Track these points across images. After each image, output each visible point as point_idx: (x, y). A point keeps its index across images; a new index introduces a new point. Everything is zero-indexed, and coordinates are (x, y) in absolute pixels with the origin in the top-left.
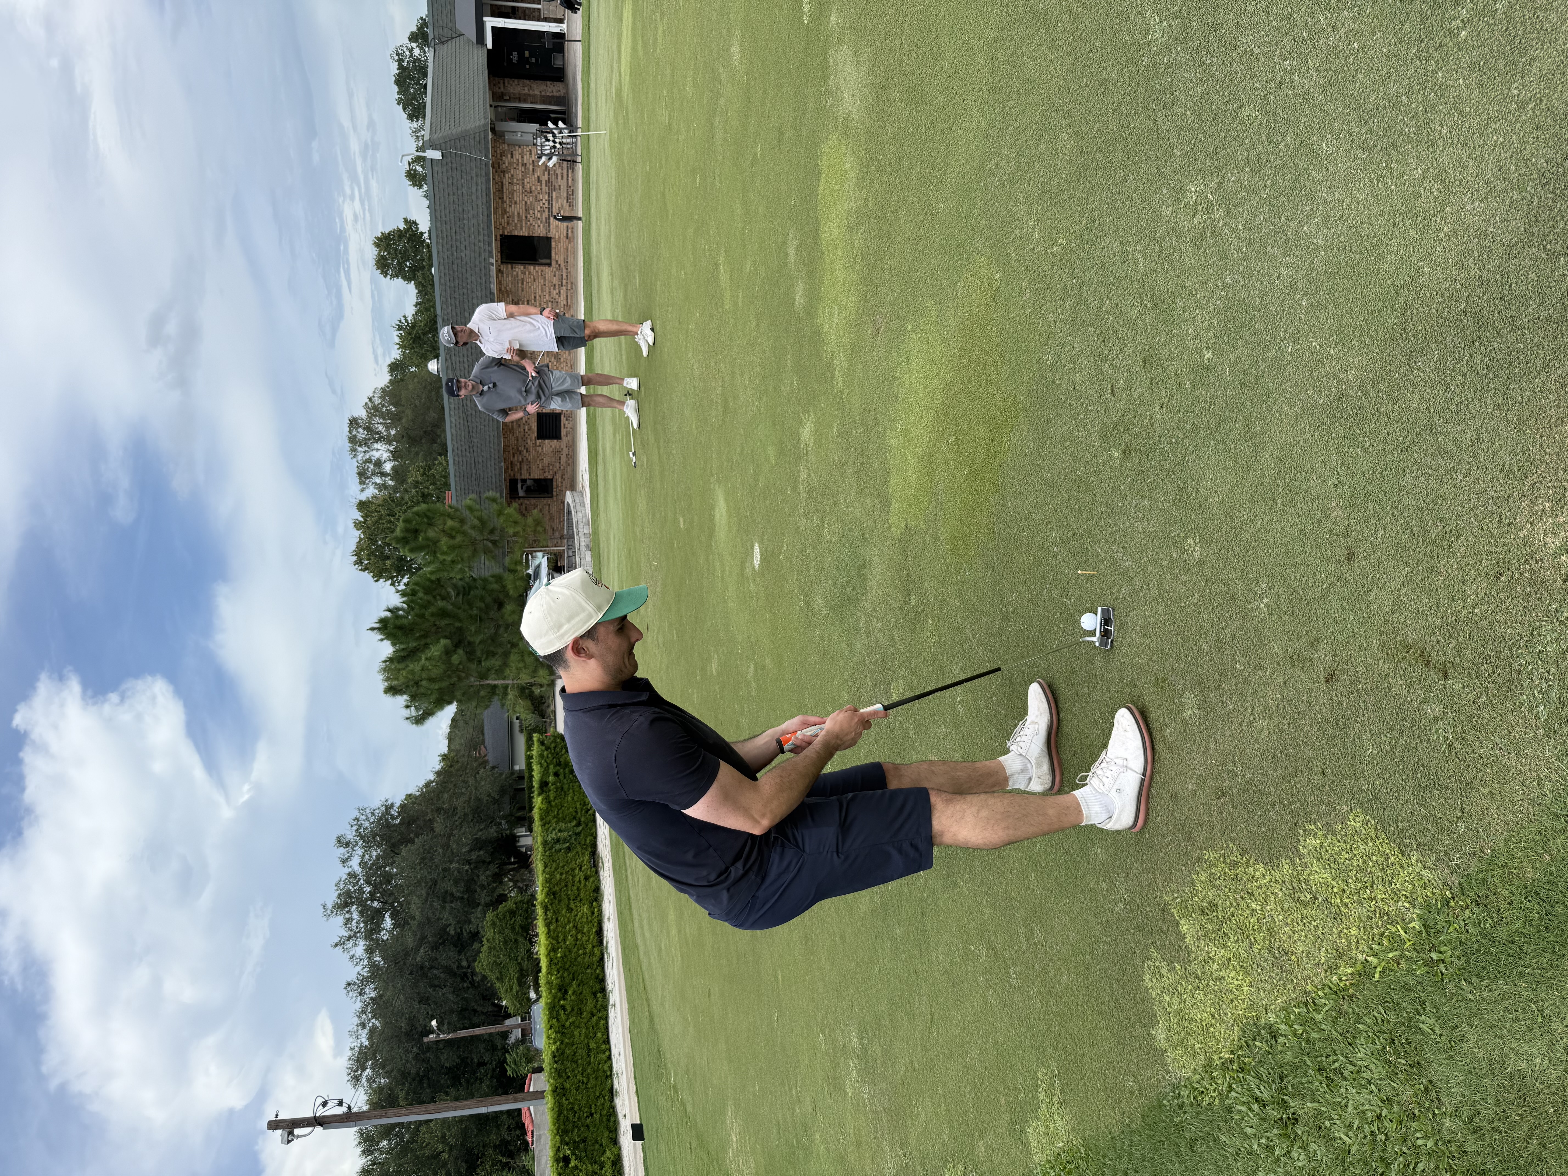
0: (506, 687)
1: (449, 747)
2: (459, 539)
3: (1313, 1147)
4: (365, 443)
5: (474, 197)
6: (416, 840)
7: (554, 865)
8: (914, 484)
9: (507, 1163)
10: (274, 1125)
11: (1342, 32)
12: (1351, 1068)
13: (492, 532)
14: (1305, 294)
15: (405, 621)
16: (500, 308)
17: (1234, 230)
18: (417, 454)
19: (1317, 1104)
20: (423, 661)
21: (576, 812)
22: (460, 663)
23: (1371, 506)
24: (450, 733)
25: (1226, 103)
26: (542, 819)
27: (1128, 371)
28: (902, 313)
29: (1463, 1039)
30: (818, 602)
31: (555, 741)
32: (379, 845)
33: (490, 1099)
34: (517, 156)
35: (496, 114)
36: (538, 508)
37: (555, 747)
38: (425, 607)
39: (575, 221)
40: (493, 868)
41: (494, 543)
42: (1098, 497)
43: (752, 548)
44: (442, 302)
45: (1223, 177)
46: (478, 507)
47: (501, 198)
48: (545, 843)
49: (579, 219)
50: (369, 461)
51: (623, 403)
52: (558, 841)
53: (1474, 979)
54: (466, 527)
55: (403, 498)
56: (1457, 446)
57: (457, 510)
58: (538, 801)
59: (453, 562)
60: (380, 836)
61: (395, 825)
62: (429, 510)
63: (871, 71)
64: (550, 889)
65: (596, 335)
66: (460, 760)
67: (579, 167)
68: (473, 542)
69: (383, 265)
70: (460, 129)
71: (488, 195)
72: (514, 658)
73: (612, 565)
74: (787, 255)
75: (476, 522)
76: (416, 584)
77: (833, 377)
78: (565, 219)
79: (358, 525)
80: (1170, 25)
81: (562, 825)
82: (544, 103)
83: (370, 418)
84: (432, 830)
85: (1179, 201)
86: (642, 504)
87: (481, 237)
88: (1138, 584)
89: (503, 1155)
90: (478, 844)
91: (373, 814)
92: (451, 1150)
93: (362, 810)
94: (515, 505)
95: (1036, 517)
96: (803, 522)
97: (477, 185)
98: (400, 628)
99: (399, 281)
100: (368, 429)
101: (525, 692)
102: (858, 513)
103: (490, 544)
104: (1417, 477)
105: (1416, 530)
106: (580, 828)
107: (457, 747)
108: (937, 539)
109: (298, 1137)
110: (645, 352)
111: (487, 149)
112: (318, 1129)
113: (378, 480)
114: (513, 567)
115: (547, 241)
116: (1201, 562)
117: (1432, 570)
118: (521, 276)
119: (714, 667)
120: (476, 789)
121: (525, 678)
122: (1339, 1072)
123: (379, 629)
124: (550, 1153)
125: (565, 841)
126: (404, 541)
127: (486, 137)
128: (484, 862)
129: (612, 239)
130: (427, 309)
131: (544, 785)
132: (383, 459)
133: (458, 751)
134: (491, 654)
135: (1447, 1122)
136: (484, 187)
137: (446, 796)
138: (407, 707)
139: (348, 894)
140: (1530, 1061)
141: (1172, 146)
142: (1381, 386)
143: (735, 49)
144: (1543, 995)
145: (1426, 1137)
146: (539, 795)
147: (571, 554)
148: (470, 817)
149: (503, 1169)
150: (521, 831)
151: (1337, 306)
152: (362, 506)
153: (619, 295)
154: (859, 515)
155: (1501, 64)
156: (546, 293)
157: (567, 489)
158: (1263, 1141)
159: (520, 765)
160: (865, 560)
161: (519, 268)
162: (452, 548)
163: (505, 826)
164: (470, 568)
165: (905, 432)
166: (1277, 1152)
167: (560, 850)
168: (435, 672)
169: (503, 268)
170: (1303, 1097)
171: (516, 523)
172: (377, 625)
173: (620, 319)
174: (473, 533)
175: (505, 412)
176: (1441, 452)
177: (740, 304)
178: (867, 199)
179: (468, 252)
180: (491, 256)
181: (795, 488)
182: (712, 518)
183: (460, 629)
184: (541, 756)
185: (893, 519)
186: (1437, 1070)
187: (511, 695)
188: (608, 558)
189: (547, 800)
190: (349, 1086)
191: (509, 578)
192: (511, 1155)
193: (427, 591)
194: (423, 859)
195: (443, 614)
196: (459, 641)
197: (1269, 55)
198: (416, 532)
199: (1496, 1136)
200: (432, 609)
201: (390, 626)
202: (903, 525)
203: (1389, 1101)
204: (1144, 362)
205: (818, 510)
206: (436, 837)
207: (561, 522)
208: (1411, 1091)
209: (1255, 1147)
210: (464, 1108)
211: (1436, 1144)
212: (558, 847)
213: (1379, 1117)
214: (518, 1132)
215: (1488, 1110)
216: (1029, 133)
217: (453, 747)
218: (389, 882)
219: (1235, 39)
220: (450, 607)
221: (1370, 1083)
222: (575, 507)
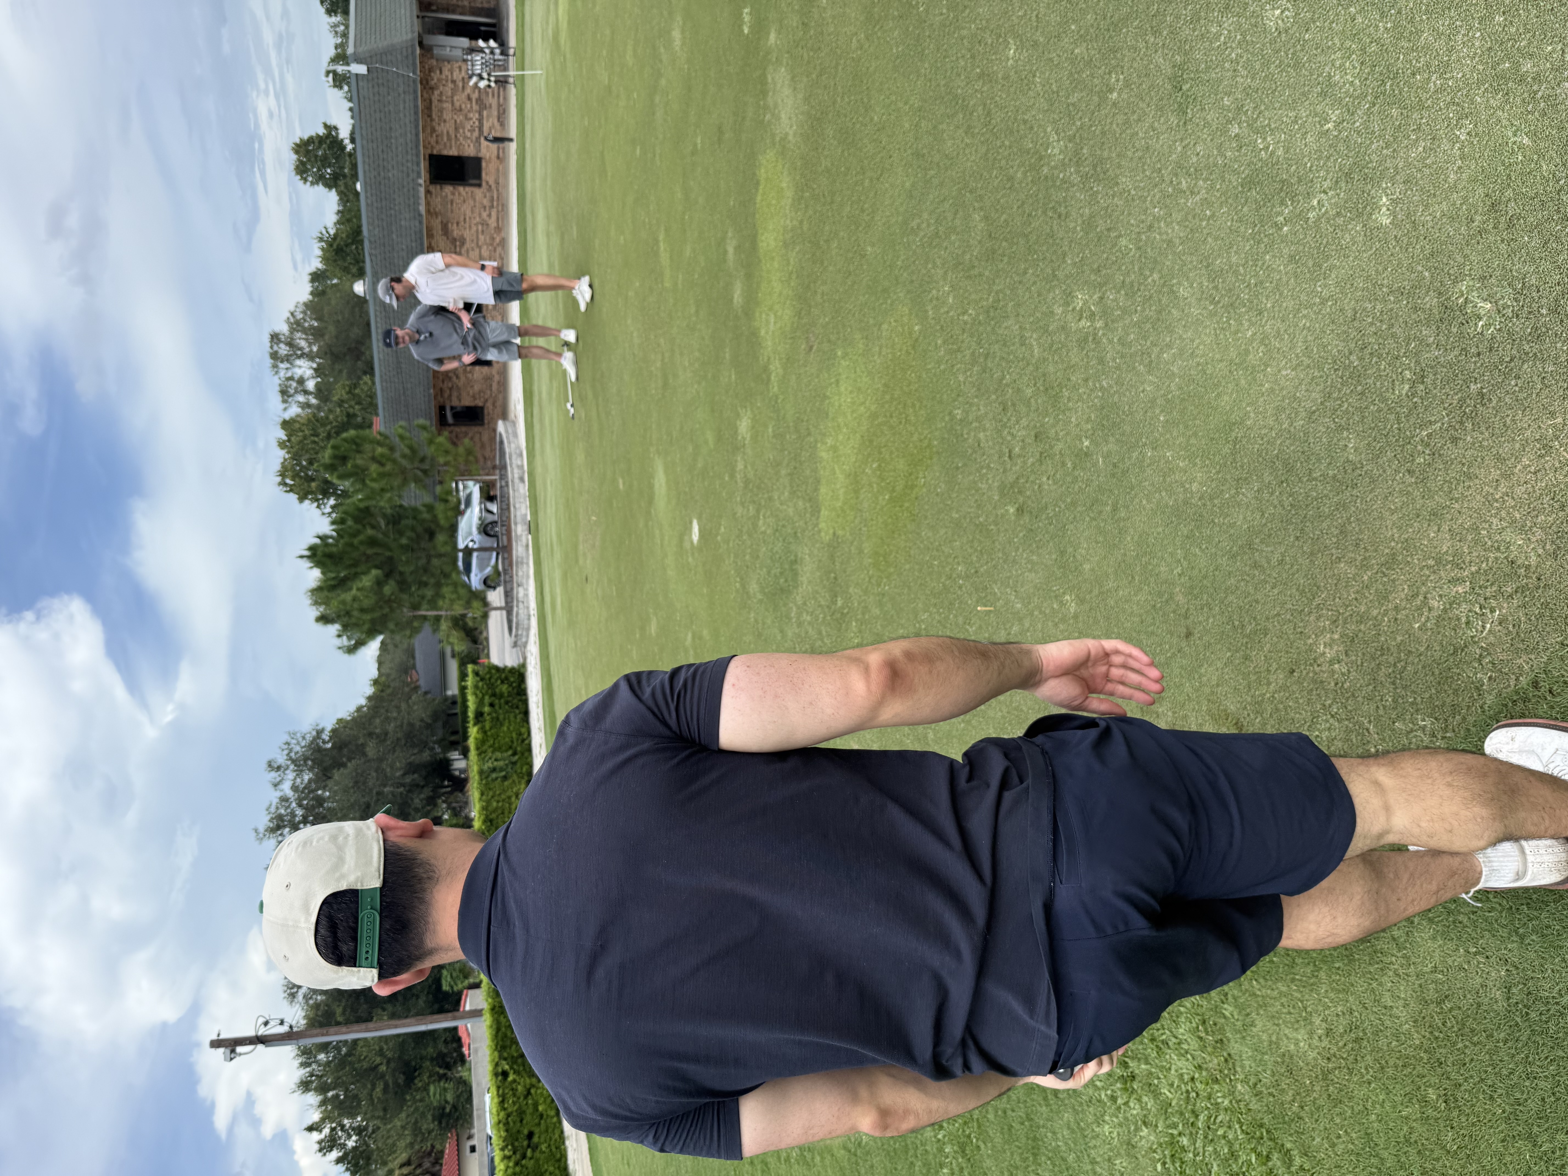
0: (438, 619)
1: (379, 669)
2: (389, 467)
3: (1145, 1099)
4: (287, 359)
5: (401, 115)
6: (349, 764)
7: (491, 793)
8: (841, 497)
9: (445, 1075)
10: (216, 1044)
11: (1198, 198)
12: (1174, 1040)
13: (423, 460)
14: (1162, 411)
15: (334, 549)
16: (436, 259)
17: (1111, 341)
18: (341, 371)
19: (1148, 1067)
20: (354, 592)
21: (512, 742)
22: (392, 594)
23: (1205, 597)
24: (379, 657)
25: (1109, 230)
26: (477, 749)
27: (1023, 441)
28: (833, 338)
29: (1253, 1024)
30: (753, 587)
31: (489, 672)
32: (311, 769)
33: (430, 1018)
34: (446, 72)
35: (423, 24)
36: (469, 436)
37: (490, 679)
38: (354, 535)
39: (506, 143)
40: (427, 792)
41: (425, 472)
42: (997, 544)
43: (691, 523)
44: (368, 223)
45: (1104, 294)
46: (408, 434)
47: (430, 116)
48: (481, 772)
49: (511, 140)
50: (291, 378)
51: (560, 355)
52: (494, 770)
53: (1261, 980)
54: (397, 455)
55: (327, 418)
56: (1268, 563)
57: (386, 437)
58: (473, 732)
59: (383, 490)
60: (312, 760)
61: (326, 750)
62: (357, 437)
63: (806, 99)
64: (487, 816)
65: (534, 288)
66: (392, 685)
67: (512, 91)
68: (403, 471)
69: (301, 170)
70: (385, 43)
71: (416, 113)
72: (446, 590)
73: (549, 511)
74: (725, 252)
75: (407, 451)
76: (345, 513)
77: (769, 379)
78: (497, 140)
79: (282, 445)
80: (1066, 147)
81: (498, 755)
82: (473, 14)
83: (292, 333)
84: (364, 754)
85: (1067, 304)
86: (580, 457)
87: (409, 157)
88: (1027, 625)
89: (440, 1067)
90: (412, 768)
91: (304, 738)
92: (388, 1062)
93: (293, 735)
94: (446, 433)
95: (947, 550)
96: (740, 510)
97: (405, 102)
98: (330, 556)
99: (320, 189)
100: (290, 344)
101: (459, 623)
102: (791, 511)
103: (419, 473)
104: (1238, 581)
105: (1237, 623)
106: (516, 757)
107: (388, 671)
108: (861, 551)
109: (240, 1054)
110: (583, 307)
111: (414, 64)
112: (260, 1047)
113: (301, 398)
114: (444, 496)
115: (477, 161)
116: (1076, 617)
117: (1246, 658)
118: (450, 197)
119: (653, 628)
120: (409, 714)
121: (458, 610)
122: (1165, 1043)
123: (308, 557)
124: (489, 1068)
125: (501, 770)
126: (331, 468)
127: (413, 52)
128: (417, 786)
129: (549, 183)
130: (349, 221)
131: (479, 715)
132: (306, 377)
133: (388, 675)
134: (424, 584)
135: (1239, 1087)
136: (412, 105)
137: (378, 721)
138: (339, 636)
139: (280, 817)
140: (1296, 1044)
141: (1064, 255)
142: (1216, 501)
143: (676, 34)
144: (1307, 997)
145: (1224, 1097)
146: (475, 724)
147: (503, 483)
148: (403, 742)
149: (439, 1081)
150: (455, 755)
151: (1186, 427)
152: (286, 425)
153: (556, 241)
154: (791, 514)
155: (1310, 264)
156: (476, 215)
157: (498, 418)
158: (1109, 1092)
159: (453, 690)
160: (796, 556)
161: (448, 189)
162: (382, 475)
163: (438, 750)
164: (400, 497)
165: (834, 449)
166: (1120, 1101)
167: (496, 779)
168: (367, 603)
169: (432, 188)
170: (1139, 1060)
171: (447, 452)
172: (307, 553)
173: (557, 274)
174: (404, 462)
175: (440, 361)
176: (1256, 565)
177: (680, 286)
178: (801, 222)
179: (395, 172)
180: (419, 176)
181: (732, 476)
182: (651, 487)
183: (391, 559)
184: (476, 687)
185: (822, 525)
186: (1235, 1047)
187: (444, 626)
188: (545, 503)
189: (483, 730)
190: (285, 1003)
191: (440, 507)
192: (448, 1067)
193: (357, 520)
194: (356, 782)
195: (372, 542)
196: (390, 570)
197: (1143, 199)
198: (344, 459)
199: (1271, 1099)
200: (362, 537)
201: (319, 553)
202: (831, 531)
203: (1200, 1067)
204: (1036, 437)
205: (754, 502)
206: (369, 761)
207: (493, 450)
208: (1216, 1061)
209: (1103, 1096)
210: (404, 1026)
211: (1231, 1102)
212: (494, 775)
213: (1193, 1079)
214: (455, 1045)
215: (1267, 1078)
216: (947, 205)
217: (383, 671)
218: (321, 805)
219: (1117, 176)
220: (380, 536)
221: (1187, 1053)
222: (508, 438)
